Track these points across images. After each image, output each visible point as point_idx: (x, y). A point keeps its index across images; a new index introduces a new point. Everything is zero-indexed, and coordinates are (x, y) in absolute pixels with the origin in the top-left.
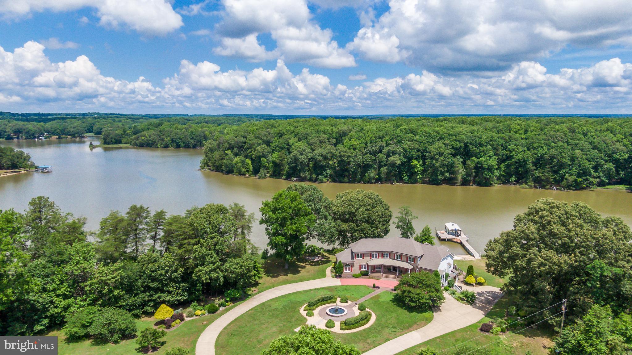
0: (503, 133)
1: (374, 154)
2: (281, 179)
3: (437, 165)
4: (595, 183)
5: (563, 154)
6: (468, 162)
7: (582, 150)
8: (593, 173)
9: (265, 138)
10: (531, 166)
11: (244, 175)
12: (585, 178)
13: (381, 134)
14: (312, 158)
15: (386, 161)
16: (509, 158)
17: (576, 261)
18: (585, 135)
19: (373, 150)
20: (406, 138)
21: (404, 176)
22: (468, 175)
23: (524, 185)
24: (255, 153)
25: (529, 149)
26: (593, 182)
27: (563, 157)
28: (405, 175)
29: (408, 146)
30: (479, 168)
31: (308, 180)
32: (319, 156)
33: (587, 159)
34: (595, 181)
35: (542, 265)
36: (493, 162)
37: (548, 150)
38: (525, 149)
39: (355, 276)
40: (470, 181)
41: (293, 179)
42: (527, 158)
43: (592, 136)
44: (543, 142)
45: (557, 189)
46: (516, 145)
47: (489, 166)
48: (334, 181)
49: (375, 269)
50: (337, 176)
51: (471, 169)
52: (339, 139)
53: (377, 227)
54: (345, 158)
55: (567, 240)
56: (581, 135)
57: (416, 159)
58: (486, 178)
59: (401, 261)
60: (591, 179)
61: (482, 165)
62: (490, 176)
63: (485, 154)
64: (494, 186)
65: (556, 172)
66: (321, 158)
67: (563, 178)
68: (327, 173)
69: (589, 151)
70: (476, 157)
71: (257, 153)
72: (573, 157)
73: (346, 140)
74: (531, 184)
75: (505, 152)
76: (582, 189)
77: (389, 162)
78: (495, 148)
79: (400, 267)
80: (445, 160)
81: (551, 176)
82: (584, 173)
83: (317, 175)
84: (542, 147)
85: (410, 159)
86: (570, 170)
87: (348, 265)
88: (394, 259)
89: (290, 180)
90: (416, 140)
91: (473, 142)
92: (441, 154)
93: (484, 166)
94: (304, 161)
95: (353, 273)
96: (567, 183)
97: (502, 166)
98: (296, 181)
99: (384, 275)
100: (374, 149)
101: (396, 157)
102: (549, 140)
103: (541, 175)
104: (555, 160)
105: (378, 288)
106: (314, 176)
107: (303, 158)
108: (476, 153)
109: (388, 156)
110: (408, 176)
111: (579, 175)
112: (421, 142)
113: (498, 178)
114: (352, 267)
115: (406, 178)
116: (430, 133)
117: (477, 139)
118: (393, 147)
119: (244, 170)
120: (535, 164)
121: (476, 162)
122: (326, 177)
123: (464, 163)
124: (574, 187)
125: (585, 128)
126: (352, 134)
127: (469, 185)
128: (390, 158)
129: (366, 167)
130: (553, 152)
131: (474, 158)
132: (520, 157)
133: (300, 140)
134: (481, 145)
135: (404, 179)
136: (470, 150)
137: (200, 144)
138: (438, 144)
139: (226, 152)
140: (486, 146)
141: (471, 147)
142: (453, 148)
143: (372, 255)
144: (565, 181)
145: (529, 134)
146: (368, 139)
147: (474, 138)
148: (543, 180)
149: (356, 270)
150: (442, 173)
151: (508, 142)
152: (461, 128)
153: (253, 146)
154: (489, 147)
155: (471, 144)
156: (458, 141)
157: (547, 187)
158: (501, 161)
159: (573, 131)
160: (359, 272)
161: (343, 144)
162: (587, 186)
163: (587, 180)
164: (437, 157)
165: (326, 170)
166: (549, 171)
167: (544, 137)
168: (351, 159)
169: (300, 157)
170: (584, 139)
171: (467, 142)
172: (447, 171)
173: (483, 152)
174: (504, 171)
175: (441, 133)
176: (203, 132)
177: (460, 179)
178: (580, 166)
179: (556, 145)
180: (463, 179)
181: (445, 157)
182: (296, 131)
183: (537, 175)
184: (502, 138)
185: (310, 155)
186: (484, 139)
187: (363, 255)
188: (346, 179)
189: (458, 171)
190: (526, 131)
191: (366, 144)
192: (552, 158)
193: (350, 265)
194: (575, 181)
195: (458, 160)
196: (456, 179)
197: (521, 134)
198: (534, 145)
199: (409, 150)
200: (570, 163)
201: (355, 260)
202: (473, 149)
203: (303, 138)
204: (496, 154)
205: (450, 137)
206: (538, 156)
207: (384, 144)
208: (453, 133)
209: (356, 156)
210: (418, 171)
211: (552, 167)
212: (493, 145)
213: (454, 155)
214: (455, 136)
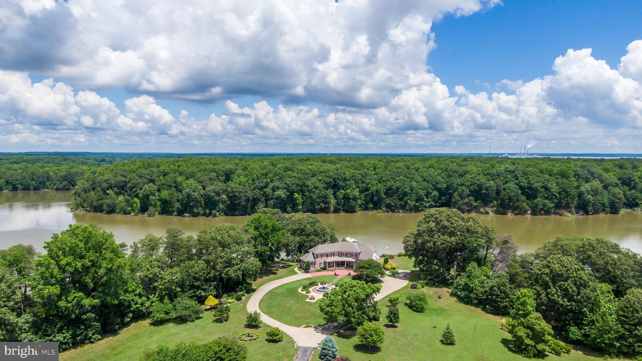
0: (359, 170)
1: (262, 188)
2: (172, 215)
3: (314, 196)
4: (427, 206)
5: (405, 186)
6: (338, 193)
7: (417, 182)
8: (425, 199)
9: (149, 177)
10: (383, 196)
11: (129, 213)
12: (421, 203)
13: (265, 171)
14: (204, 194)
15: (273, 195)
16: (367, 190)
17: (459, 240)
18: (417, 170)
19: (260, 186)
20: (286, 175)
21: (288, 208)
22: (338, 204)
23: (379, 211)
24: (142, 192)
25: (380, 183)
26: (426, 206)
27: (405, 188)
28: (288, 206)
29: (290, 181)
30: (346, 198)
31: (201, 215)
32: (212, 192)
33: (421, 189)
34: (427, 205)
35: (442, 244)
36: (356, 193)
37: (395, 182)
38: (377, 182)
39: (317, 271)
40: (340, 209)
41: (186, 214)
42: (380, 189)
43: (422, 172)
44: (389, 176)
45: (403, 212)
46: (370, 179)
47: (353, 196)
48: (226, 214)
49: (330, 265)
50: (228, 211)
51: (341, 200)
52: (228, 176)
53: (320, 238)
54: (237, 194)
55: (453, 229)
56: (414, 171)
57: (297, 192)
58: (351, 206)
59: (347, 257)
60: (425, 204)
61: (348, 195)
62: (355, 204)
63: (350, 186)
64: (357, 212)
65: (401, 199)
66: (214, 194)
67: (406, 203)
68: (219, 208)
69: (421, 183)
70: (343, 190)
71: (144, 191)
72: (412, 188)
73: (235, 177)
74: (384, 209)
75: (364, 185)
76: (419, 211)
77: (275, 196)
78: (356, 182)
79: (347, 262)
80: (320, 193)
81: (399, 203)
82: (419, 199)
83: (211, 210)
84: (390, 181)
85: (292, 193)
86: (411, 197)
87: (312, 264)
88: (342, 256)
89: (183, 216)
90: (295, 177)
91: (340, 178)
92: (316, 188)
93: (350, 196)
94: (197, 197)
95: (316, 269)
96: (409, 207)
97: (362, 196)
98: (189, 216)
99: (337, 268)
100: (261, 184)
101: (281, 192)
102: (393, 175)
103: (391, 202)
104: (400, 190)
105: (338, 275)
106: (208, 211)
107: (196, 194)
108: (343, 186)
109: (274, 190)
110: (291, 207)
111: (417, 201)
112: (299, 179)
113: (360, 206)
114: (315, 264)
115: (289, 209)
116: (305, 171)
117: (343, 175)
118: (276, 183)
119: (129, 209)
120: (385, 194)
121: (344, 193)
122: (218, 211)
123: (334, 194)
124: (414, 210)
125: (416, 166)
126: (238, 172)
127: (339, 212)
128: (275, 193)
129: (255, 201)
130: (398, 184)
131: (342, 191)
132: (374, 189)
133: (187, 178)
134: (345, 180)
135: (287, 209)
136: (338, 183)
137: (43, 185)
138: (314, 180)
139: (108, 192)
140: (350, 180)
141: (338, 181)
142: (325, 182)
143: (327, 256)
144: (408, 205)
145: (377, 171)
146: (254, 176)
147: (340, 174)
148: (392, 206)
149: (318, 267)
150: (318, 204)
151: (365, 177)
152: (328, 166)
153: (138, 185)
154: (352, 181)
155: (338, 179)
156: (328, 177)
157: (396, 211)
158: (361, 192)
159: (408, 168)
160: (320, 268)
161: (232, 181)
162: (422, 209)
163: (422, 204)
164: (314, 190)
165: (218, 205)
166: (396, 199)
167: (390, 173)
168: (242, 195)
169: (193, 193)
170: (416, 173)
171: (336, 178)
172: (323, 202)
173: (348, 185)
174: (364, 200)
175: (313, 170)
176: (47, 173)
177: (332, 208)
178: (417, 194)
179: (399, 178)
180: (335, 208)
181: (320, 190)
182: (180, 169)
183: (388, 202)
184: (360, 174)
185: (202, 192)
186: (347, 176)
187: (322, 255)
188: (237, 213)
189: (331, 201)
190: (375, 169)
191: (253, 180)
192: (398, 189)
193: (314, 264)
194: (415, 206)
195: (330, 192)
196: (329, 208)
197: (371, 170)
198: (383, 179)
199: (291, 185)
200: (410, 192)
201: (316, 260)
202: (341, 183)
203: (190, 177)
204: (358, 187)
205: (321, 174)
206: (388, 187)
207: (269, 180)
208: (323, 170)
209: (246, 192)
210: (299, 203)
211: (398, 196)
212: (355, 180)
213: (327, 189)
214: (325, 173)
